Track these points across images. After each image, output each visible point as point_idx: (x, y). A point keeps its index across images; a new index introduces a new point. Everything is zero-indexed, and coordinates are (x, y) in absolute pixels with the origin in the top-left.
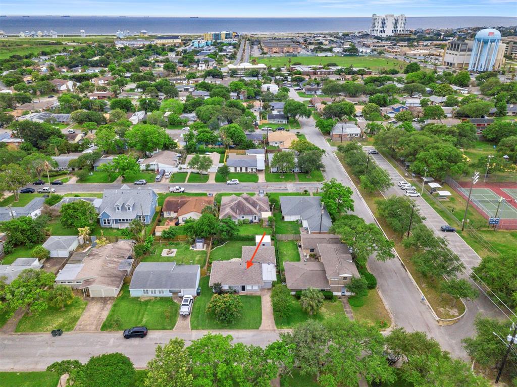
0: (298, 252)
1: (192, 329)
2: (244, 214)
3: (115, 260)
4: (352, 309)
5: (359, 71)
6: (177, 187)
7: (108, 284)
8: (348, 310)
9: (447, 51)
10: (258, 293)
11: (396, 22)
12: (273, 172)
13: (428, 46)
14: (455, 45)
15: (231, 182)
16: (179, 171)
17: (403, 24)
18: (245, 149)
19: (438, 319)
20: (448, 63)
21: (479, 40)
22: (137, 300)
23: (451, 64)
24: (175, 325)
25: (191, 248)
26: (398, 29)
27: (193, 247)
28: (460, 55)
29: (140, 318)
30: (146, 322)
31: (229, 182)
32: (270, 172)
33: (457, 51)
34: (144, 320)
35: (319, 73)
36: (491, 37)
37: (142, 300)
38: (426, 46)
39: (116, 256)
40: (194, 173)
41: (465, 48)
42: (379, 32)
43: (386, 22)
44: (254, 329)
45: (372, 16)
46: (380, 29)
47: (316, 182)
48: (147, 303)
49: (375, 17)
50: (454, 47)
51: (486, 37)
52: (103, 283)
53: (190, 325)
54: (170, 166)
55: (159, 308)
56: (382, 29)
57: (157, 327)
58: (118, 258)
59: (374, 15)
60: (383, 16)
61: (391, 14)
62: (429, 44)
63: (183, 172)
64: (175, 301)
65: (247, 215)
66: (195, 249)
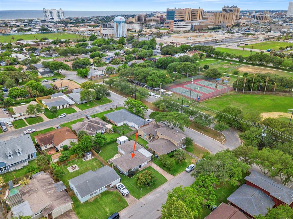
0: (142, 139)
1: (138, 199)
2: (97, 130)
3: (49, 187)
4: (191, 153)
5: (66, 41)
6: (30, 130)
7: (65, 203)
8: (190, 154)
9: (101, 28)
10: (148, 166)
11: (58, 13)
12: (80, 104)
13: (83, 26)
14: (105, 25)
15: (62, 116)
16: (14, 120)
17: (63, 15)
18: (49, 95)
19: (220, 142)
20: (104, 34)
21: (116, 22)
22: (88, 203)
23: (105, 35)
24: (127, 203)
25: (84, 160)
26: (61, 17)
27: (85, 159)
28: (109, 30)
29: (103, 210)
30: (110, 211)
31: (60, 116)
32: (78, 104)
33: (107, 28)
34: (108, 210)
35: (41, 44)
36: (121, 21)
37: (92, 201)
38: (82, 26)
39: (47, 185)
40: (28, 118)
41: (110, 26)
42: (50, 19)
43: (53, 13)
44: (165, 182)
45: (43, 10)
46: (50, 17)
47: (109, 103)
48: (96, 201)
49: (45, 10)
50: (105, 26)
51: (119, 20)
52: (60, 204)
53: (134, 198)
54: (7, 118)
55: (107, 199)
56: (52, 17)
57: (120, 209)
58: (49, 185)
59: (44, 9)
60: (50, 9)
61: (54, 9)
62: (84, 25)
63: (18, 120)
64: (112, 191)
65: (99, 130)
66: (87, 160)
